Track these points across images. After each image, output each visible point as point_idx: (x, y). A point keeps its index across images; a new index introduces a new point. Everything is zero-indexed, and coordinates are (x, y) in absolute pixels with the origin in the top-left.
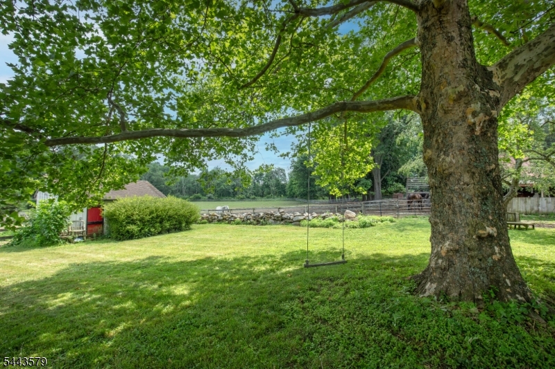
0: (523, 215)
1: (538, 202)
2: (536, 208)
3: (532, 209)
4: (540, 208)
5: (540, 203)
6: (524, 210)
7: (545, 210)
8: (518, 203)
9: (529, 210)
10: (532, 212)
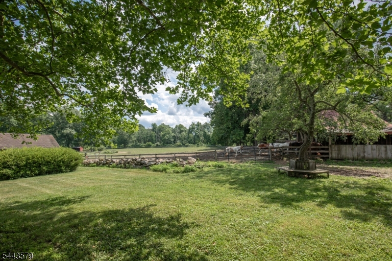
0: (350, 161)
1: (364, 149)
2: (362, 155)
3: (359, 155)
4: (366, 154)
5: (366, 150)
6: (352, 156)
7: (370, 157)
8: (346, 150)
9: (355, 155)
10: (359, 158)
